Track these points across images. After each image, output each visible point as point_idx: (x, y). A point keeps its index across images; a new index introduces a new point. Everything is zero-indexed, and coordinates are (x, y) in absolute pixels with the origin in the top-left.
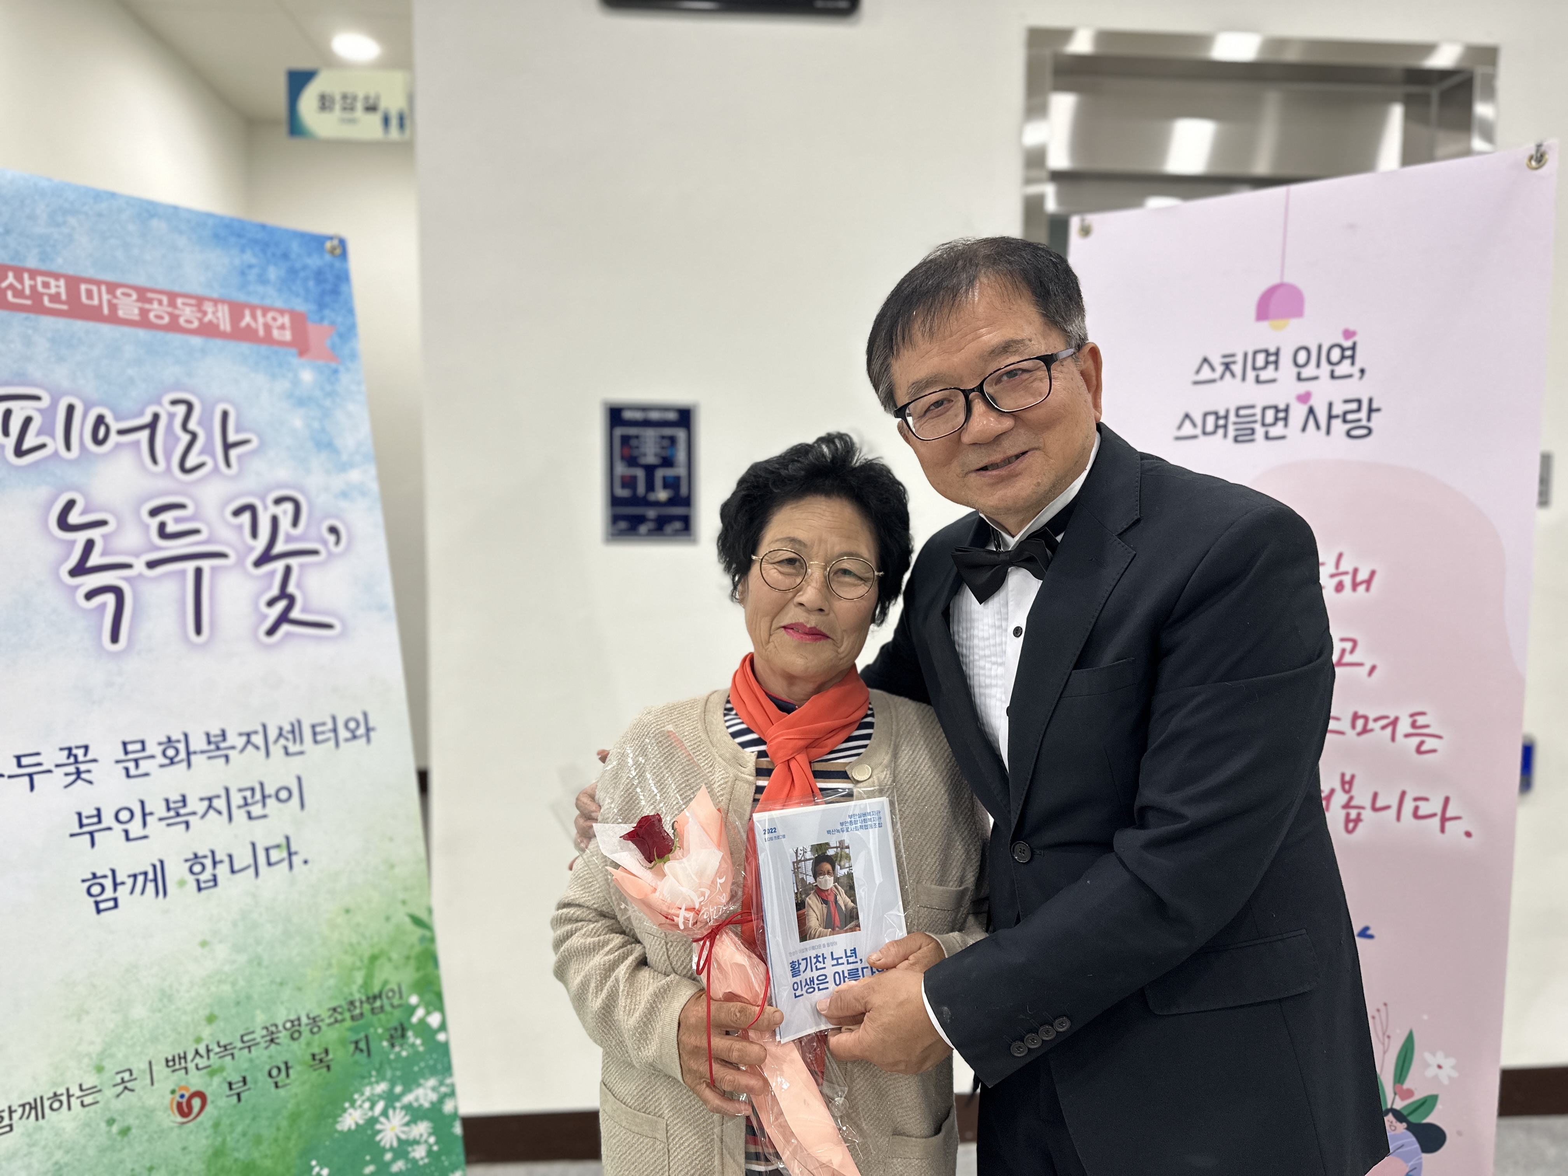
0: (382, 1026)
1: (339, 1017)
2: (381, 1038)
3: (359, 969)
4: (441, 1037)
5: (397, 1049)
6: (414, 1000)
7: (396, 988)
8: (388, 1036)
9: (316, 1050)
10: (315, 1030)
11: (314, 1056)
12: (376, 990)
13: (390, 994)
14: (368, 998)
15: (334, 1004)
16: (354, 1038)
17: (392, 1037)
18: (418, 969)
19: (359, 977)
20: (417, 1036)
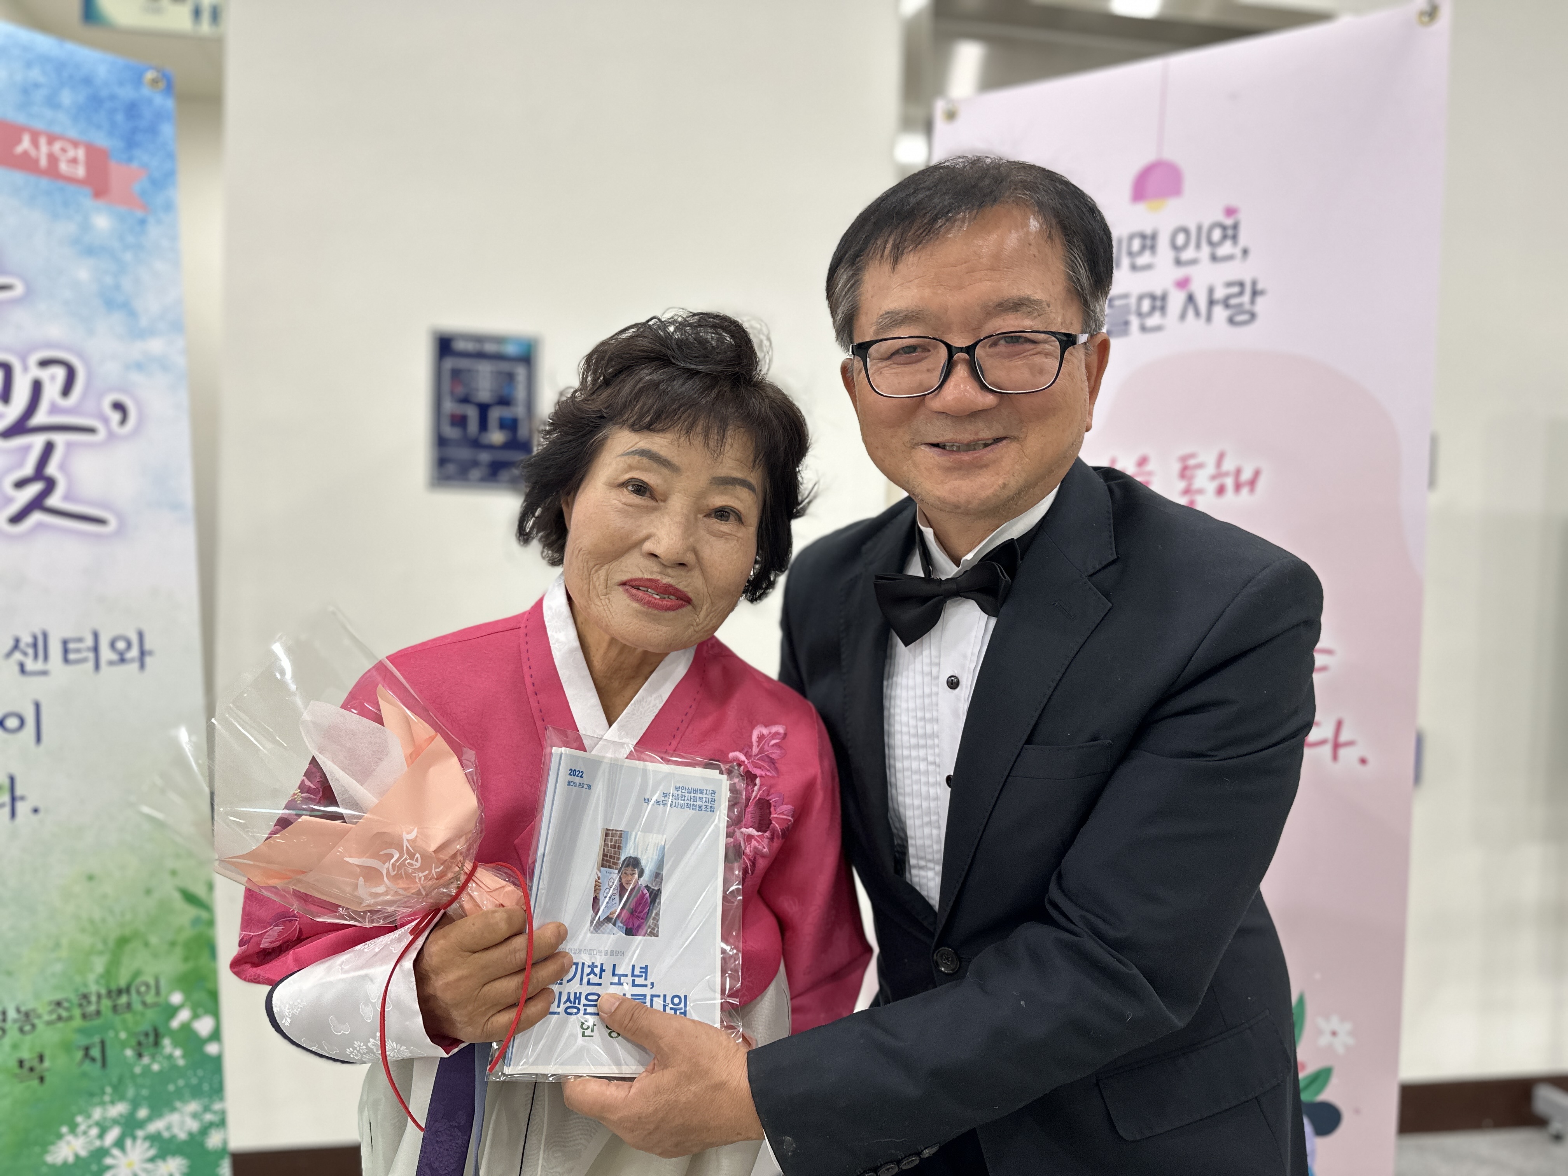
0: (126, 1029)
1: (64, 1014)
2: (124, 1045)
3: (101, 953)
4: (212, 1049)
5: (146, 1060)
6: (176, 998)
7: (152, 982)
8: (133, 1042)
9: (26, 1054)
10: (27, 1028)
11: (21, 1063)
12: (122, 983)
13: (143, 989)
14: (109, 993)
15: (58, 996)
16: (84, 1041)
17: (140, 1044)
18: (186, 959)
19: (99, 965)
20: (176, 1044)
